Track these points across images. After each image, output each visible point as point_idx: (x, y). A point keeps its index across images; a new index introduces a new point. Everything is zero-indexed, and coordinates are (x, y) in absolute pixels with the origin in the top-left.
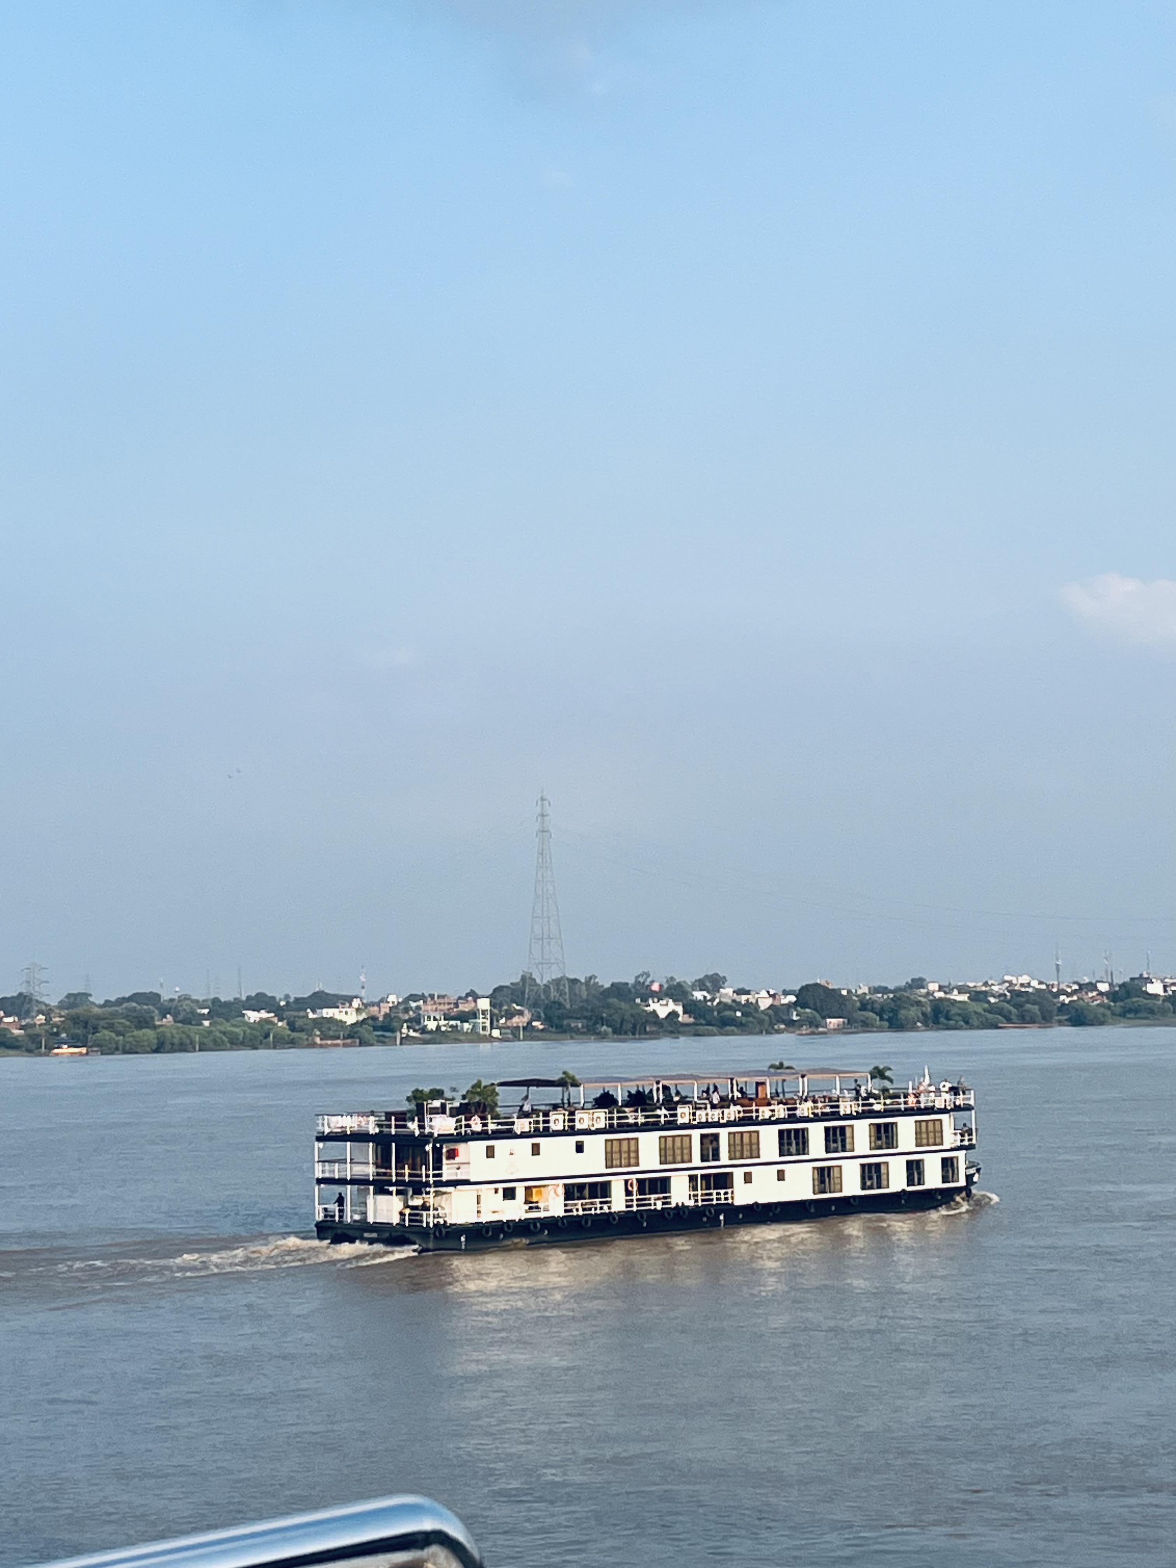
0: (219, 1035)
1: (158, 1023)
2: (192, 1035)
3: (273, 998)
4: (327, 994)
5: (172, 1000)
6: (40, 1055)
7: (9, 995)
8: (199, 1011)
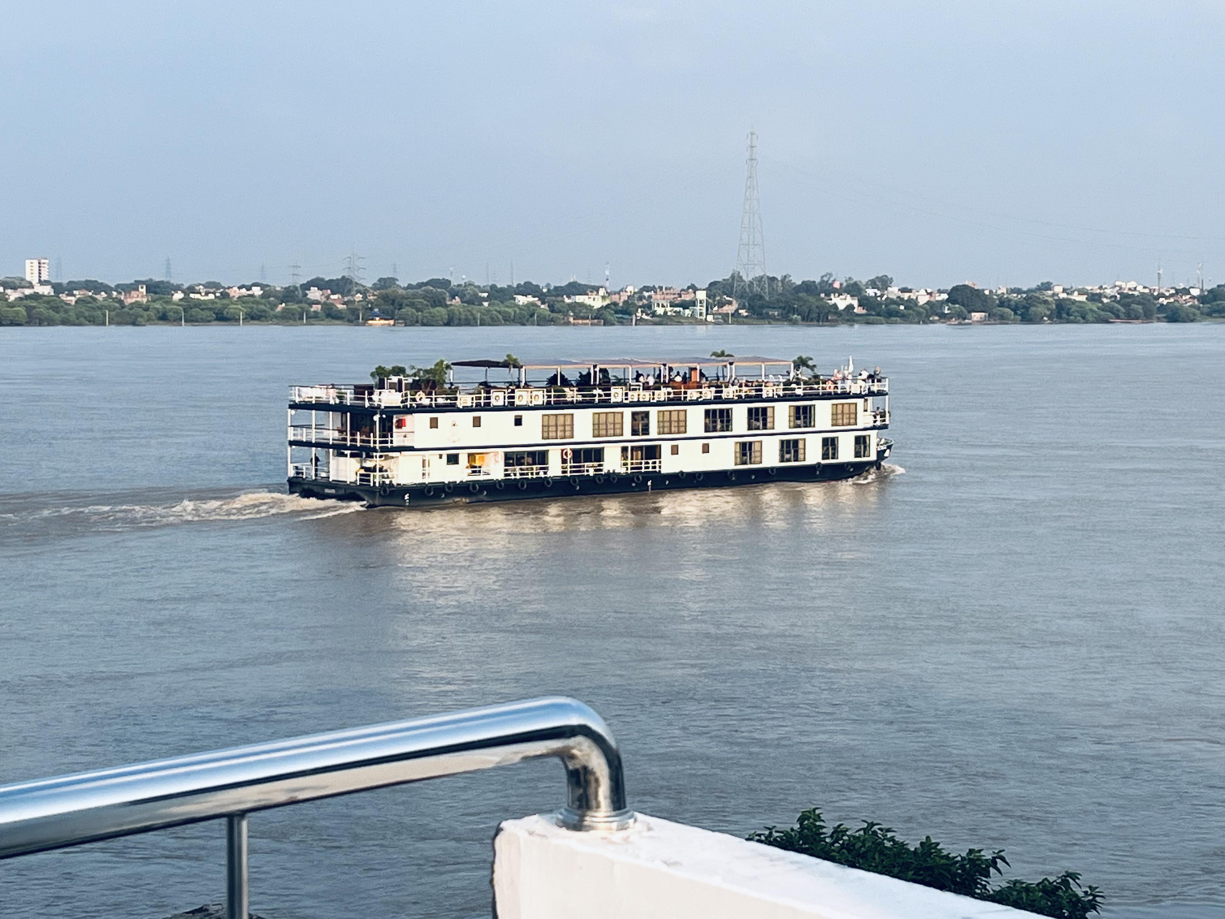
0: (495, 312)
1: (448, 303)
2: (475, 312)
3: (538, 286)
4: (580, 285)
5: (459, 285)
6: (358, 325)
7: (334, 278)
8: (480, 294)
